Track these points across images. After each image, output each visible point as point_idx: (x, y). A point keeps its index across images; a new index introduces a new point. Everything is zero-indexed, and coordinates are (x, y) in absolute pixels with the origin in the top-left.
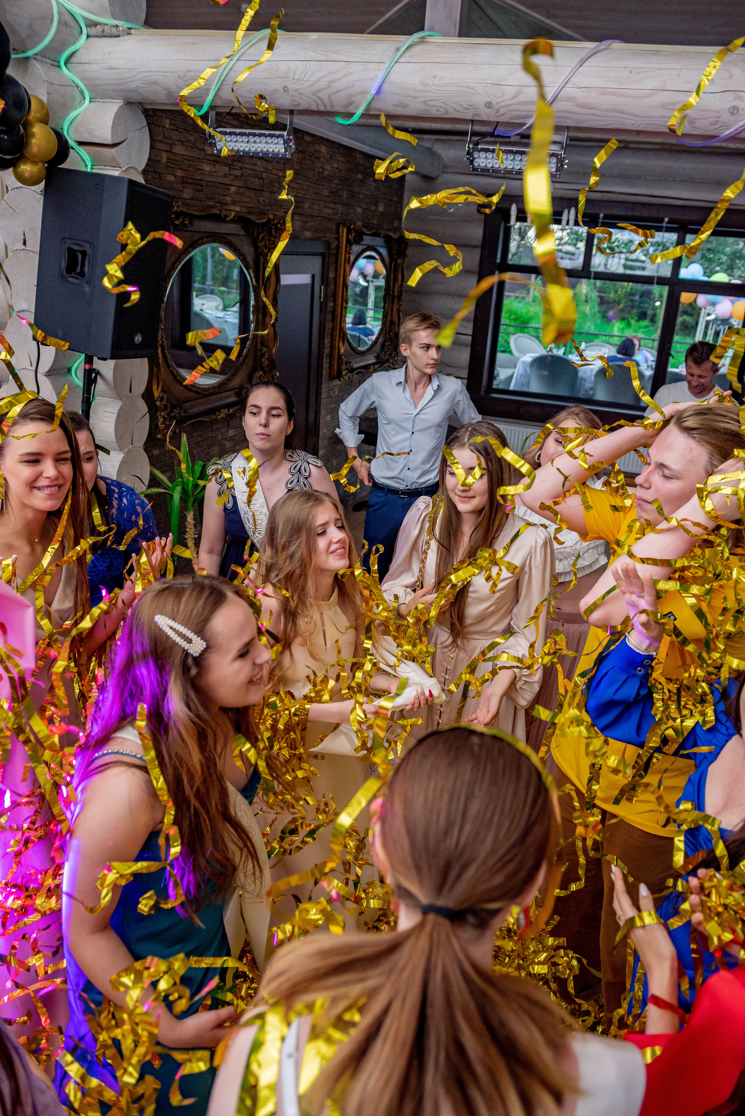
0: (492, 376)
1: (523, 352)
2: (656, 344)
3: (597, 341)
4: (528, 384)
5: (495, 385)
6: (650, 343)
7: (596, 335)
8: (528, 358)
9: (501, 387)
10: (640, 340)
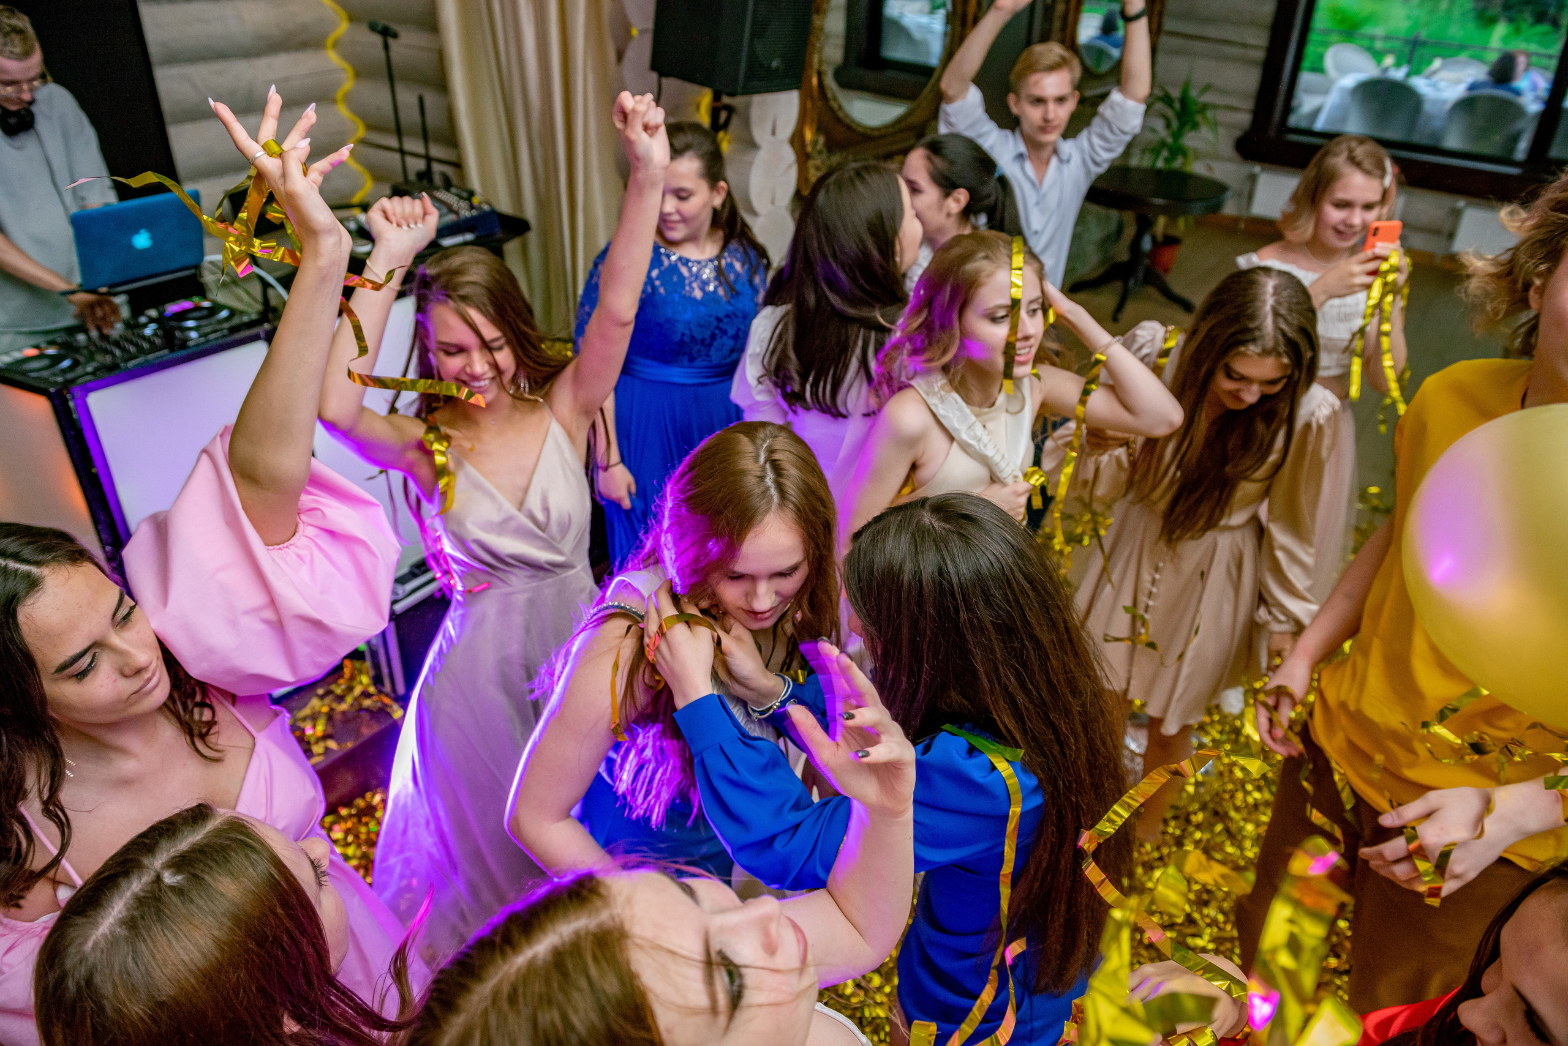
0: (1288, 109)
1: (1343, 71)
2: (1554, 63)
3: (1464, 56)
4: (1344, 119)
5: (1293, 121)
6: (1544, 62)
7: (1463, 47)
8: (1349, 81)
9: (1304, 124)
10: (1529, 55)
